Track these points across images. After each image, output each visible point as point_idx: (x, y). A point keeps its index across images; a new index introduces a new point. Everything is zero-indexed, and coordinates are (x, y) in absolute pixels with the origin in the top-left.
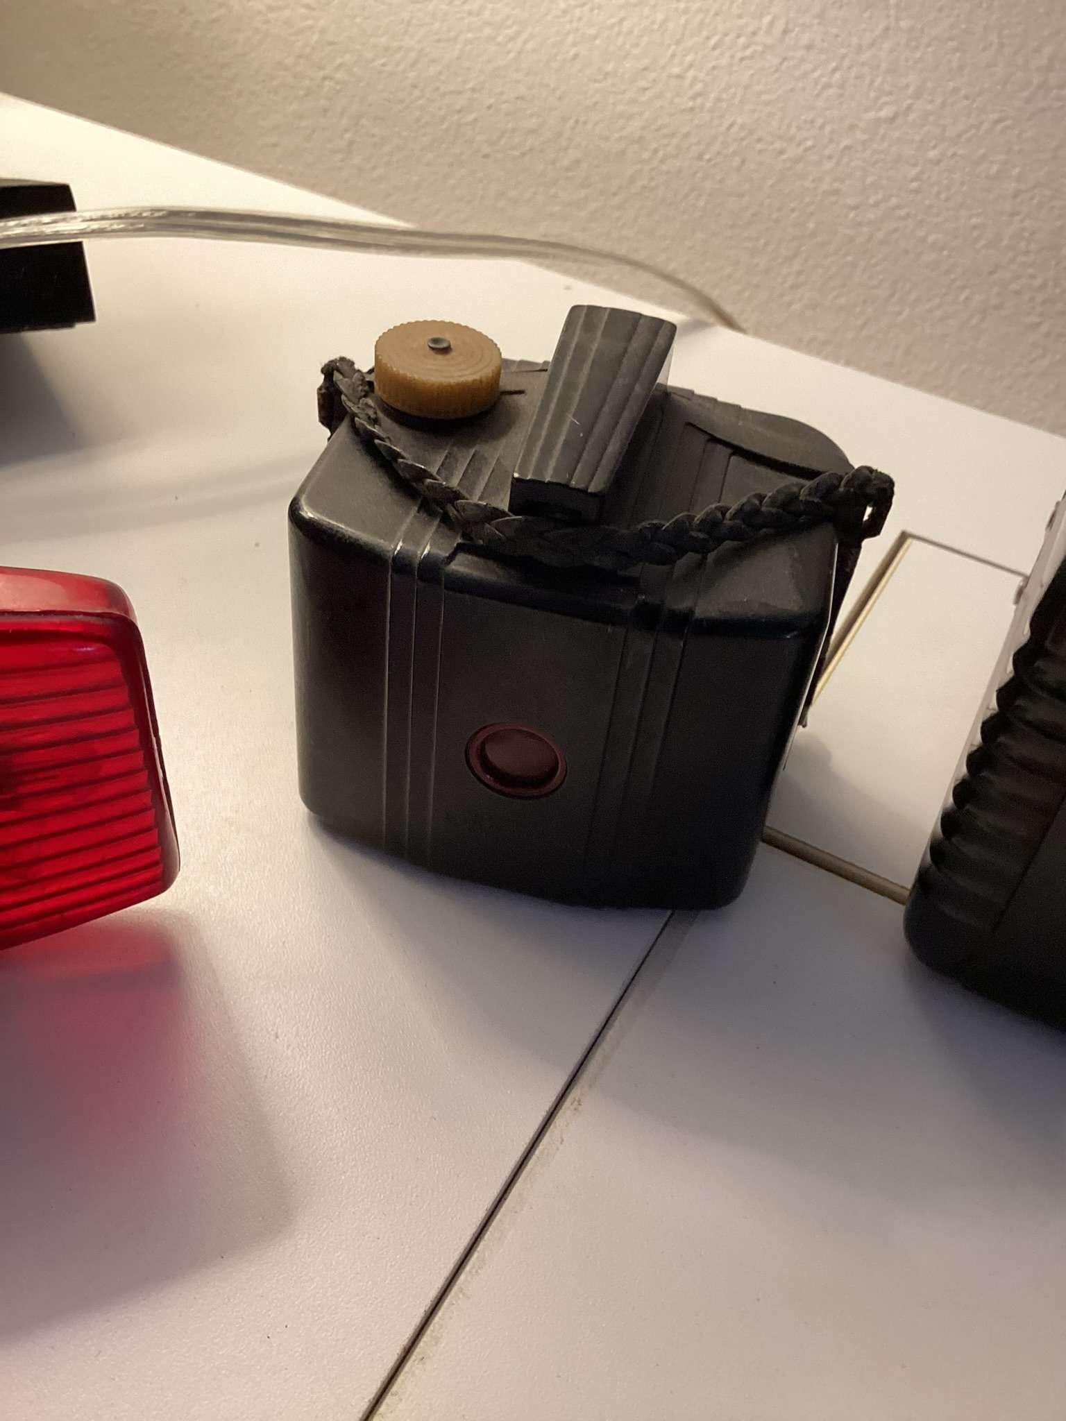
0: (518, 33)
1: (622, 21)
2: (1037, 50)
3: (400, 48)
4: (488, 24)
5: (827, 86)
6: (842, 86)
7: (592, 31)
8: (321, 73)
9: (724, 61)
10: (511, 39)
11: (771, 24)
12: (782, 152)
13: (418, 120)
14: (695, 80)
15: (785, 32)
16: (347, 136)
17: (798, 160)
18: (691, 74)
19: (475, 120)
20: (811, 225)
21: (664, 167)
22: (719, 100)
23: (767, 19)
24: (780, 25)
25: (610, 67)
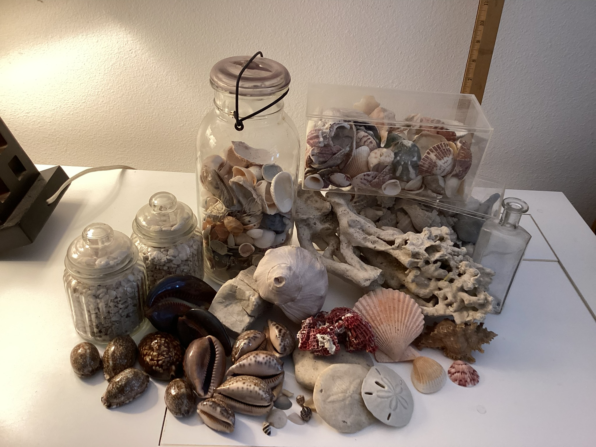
0: (102, 123)
1: (125, 118)
2: (204, 111)
3: (75, 130)
4: (95, 122)
5: (169, 122)
6: (172, 122)
7: (119, 120)
8: (56, 137)
9: (148, 121)
10: (101, 124)
11: (155, 114)
12: (164, 134)
13: (82, 142)
14: (143, 125)
15: (158, 115)
16: (65, 148)
17: (168, 135)
18: (142, 124)
19: (96, 140)
20: (174, 146)
21: (141, 141)
22: (149, 128)
23: (154, 114)
24: (157, 114)
25: (124, 126)
